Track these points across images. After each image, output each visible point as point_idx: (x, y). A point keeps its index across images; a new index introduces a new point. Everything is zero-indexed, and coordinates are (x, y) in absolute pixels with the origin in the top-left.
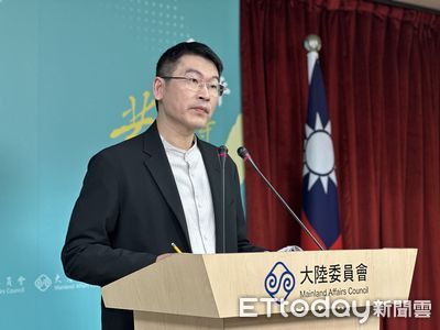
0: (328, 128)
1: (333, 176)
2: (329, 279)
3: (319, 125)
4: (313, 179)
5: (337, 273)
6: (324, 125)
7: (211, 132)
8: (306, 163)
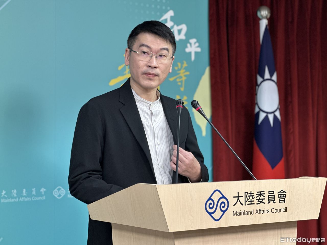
0: (275, 77)
1: (278, 114)
2: (256, 202)
3: (267, 75)
4: (262, 116)
5: (262, 197)
6: (271, 75)
7: (186, 80)
8: (257, 104)
